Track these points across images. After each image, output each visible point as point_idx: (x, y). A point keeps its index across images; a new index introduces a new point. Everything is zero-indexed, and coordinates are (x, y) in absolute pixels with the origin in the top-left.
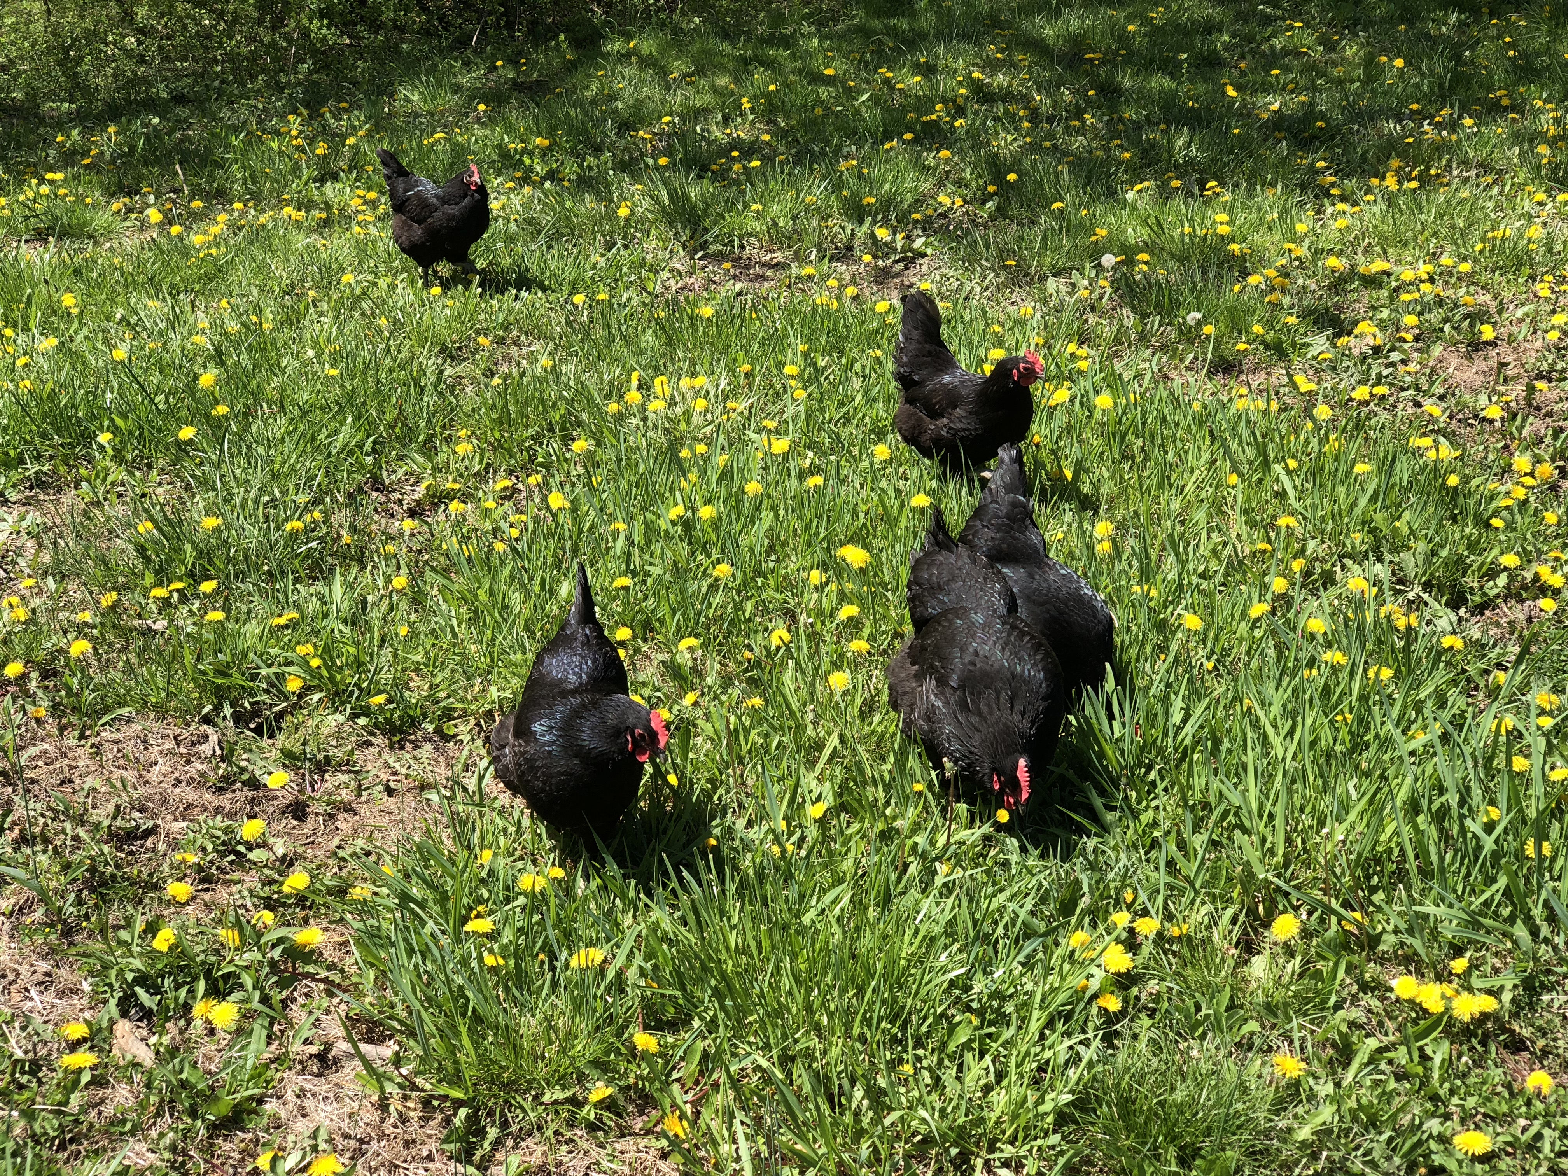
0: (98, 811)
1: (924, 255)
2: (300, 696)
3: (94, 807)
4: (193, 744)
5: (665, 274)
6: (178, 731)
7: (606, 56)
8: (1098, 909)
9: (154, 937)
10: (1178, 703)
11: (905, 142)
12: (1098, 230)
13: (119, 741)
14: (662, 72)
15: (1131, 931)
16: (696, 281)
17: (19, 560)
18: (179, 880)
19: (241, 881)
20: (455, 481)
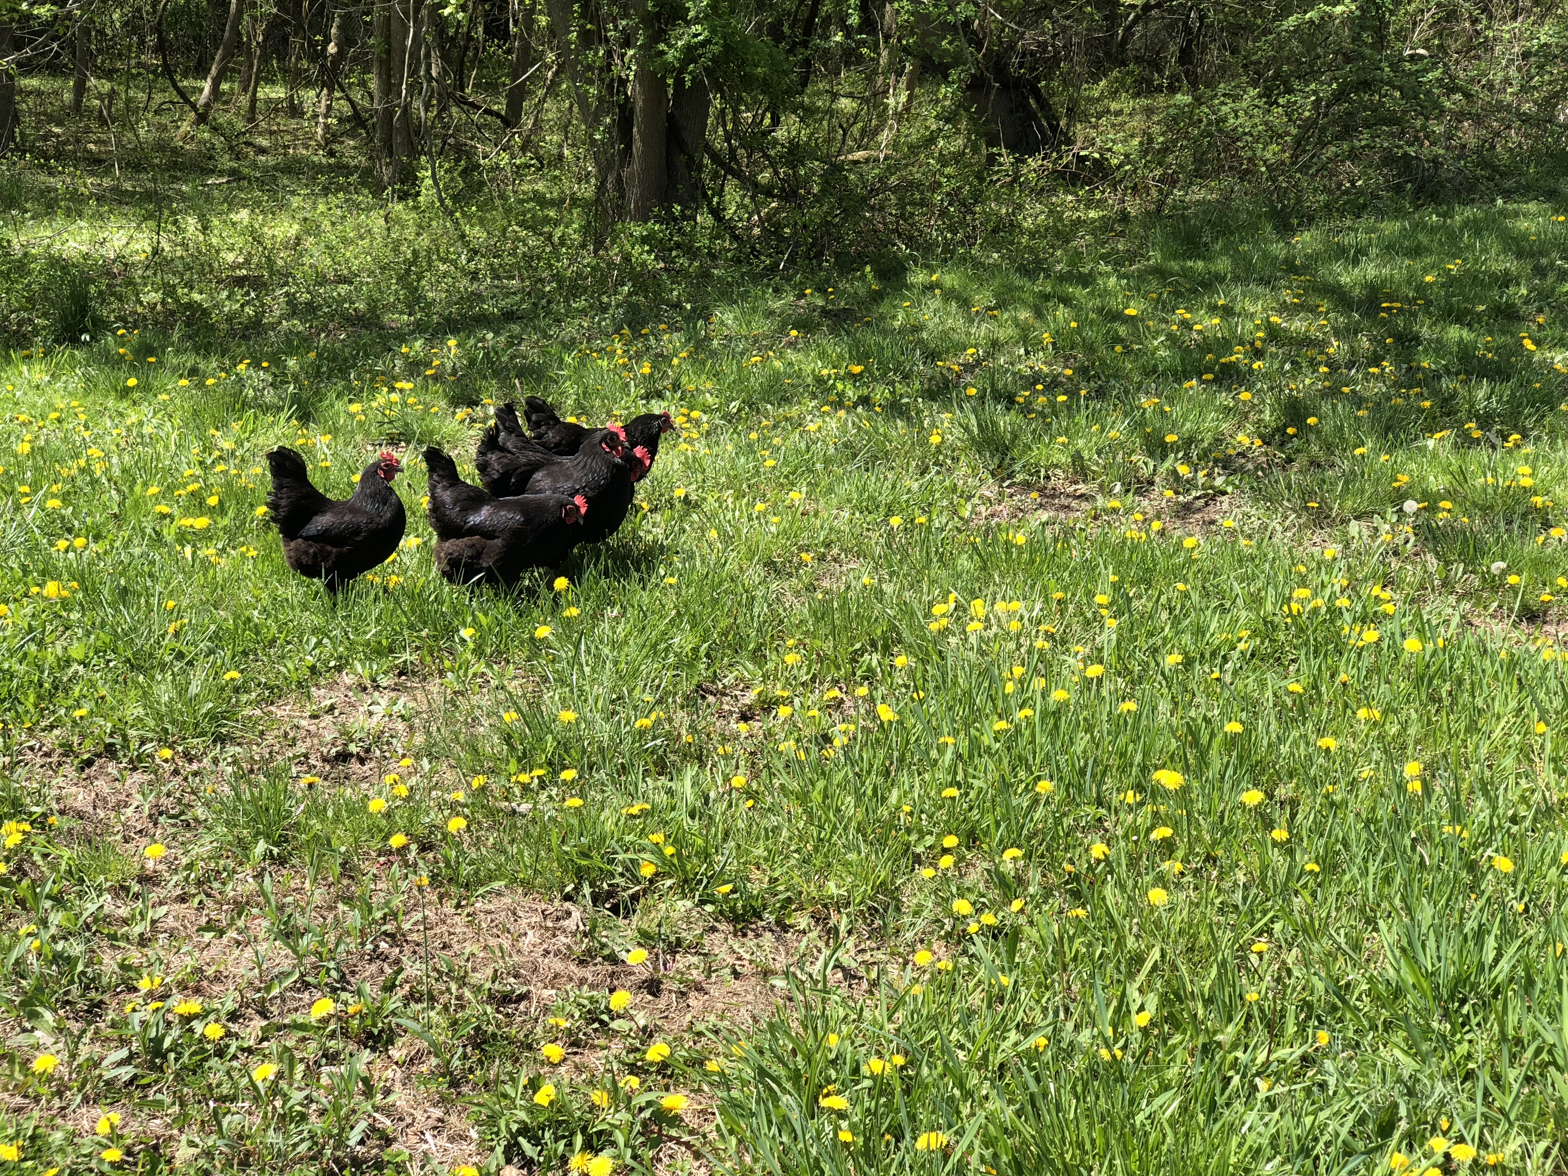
0: (478, 975)
1: (1224, 493)
2: (651, 881)
3: (474, 970)
4: (558, 919)
5: (976, 500)
6: (544, 906)
7: (910, 287)
8: (1415, 1134)
9: (534, 1093)
10: (1491, 943)
11: (1206, 382)
12: (1399, 476)
13: (491, 912)
14: (965, 303)
15: (1447, 1156)
16: (1004, 509)
17: (394, 741)
18: (552, 1042)
19: (607, 1048)
20: (784, 689)
